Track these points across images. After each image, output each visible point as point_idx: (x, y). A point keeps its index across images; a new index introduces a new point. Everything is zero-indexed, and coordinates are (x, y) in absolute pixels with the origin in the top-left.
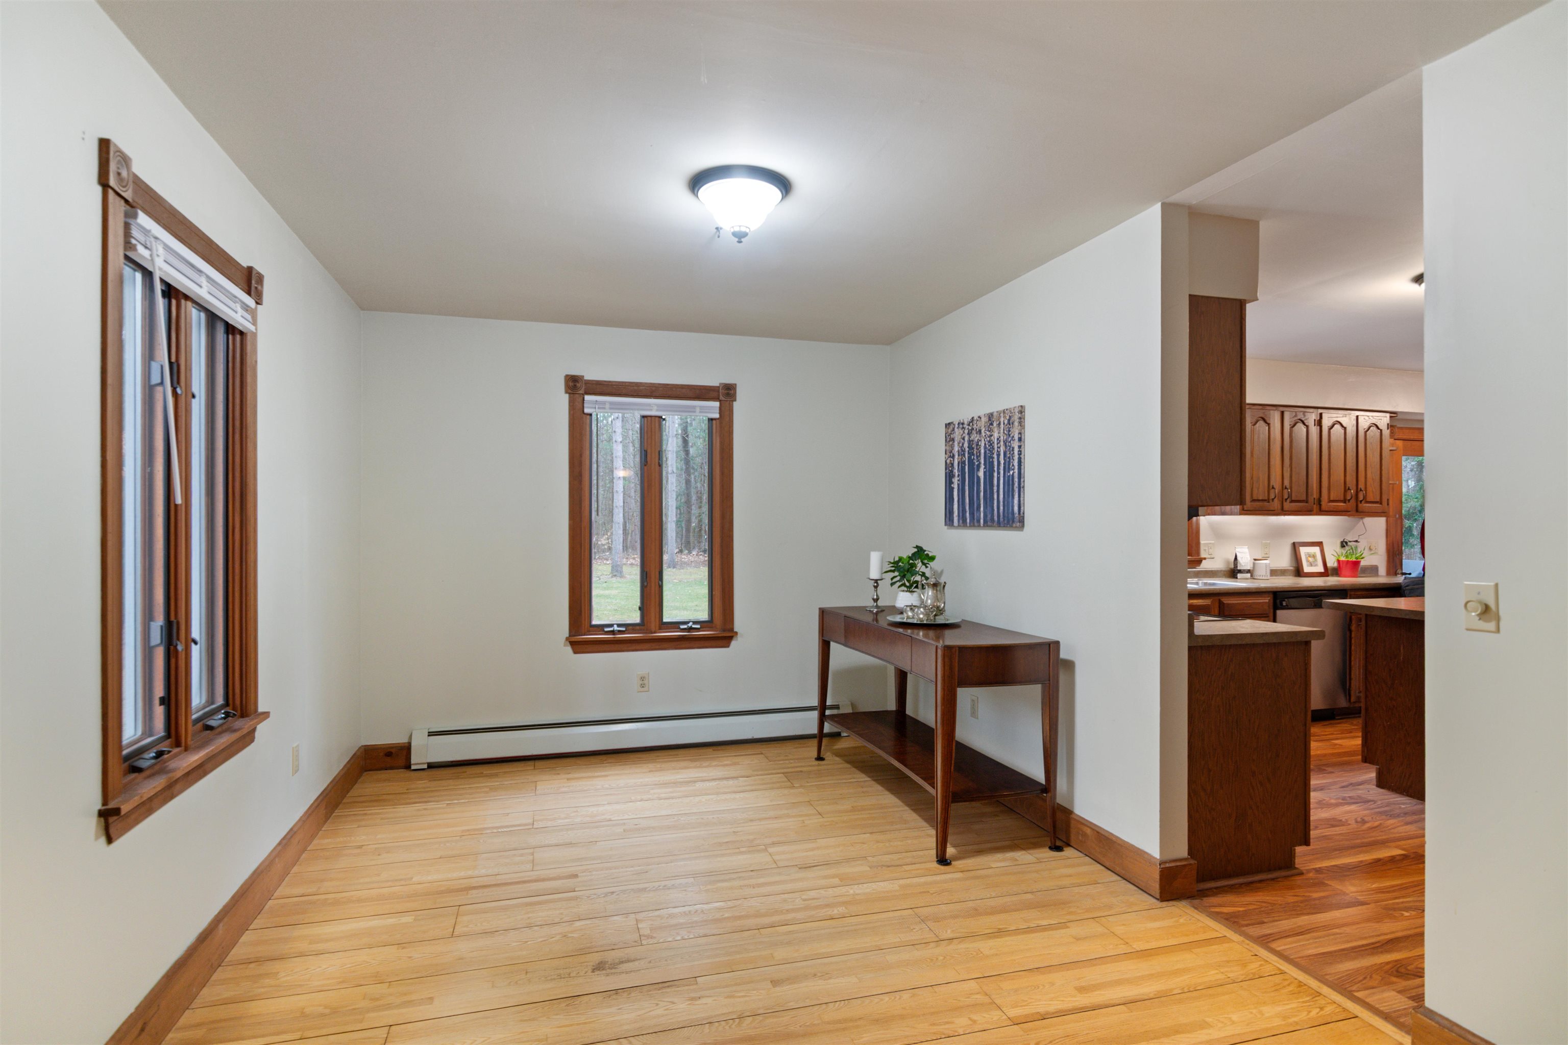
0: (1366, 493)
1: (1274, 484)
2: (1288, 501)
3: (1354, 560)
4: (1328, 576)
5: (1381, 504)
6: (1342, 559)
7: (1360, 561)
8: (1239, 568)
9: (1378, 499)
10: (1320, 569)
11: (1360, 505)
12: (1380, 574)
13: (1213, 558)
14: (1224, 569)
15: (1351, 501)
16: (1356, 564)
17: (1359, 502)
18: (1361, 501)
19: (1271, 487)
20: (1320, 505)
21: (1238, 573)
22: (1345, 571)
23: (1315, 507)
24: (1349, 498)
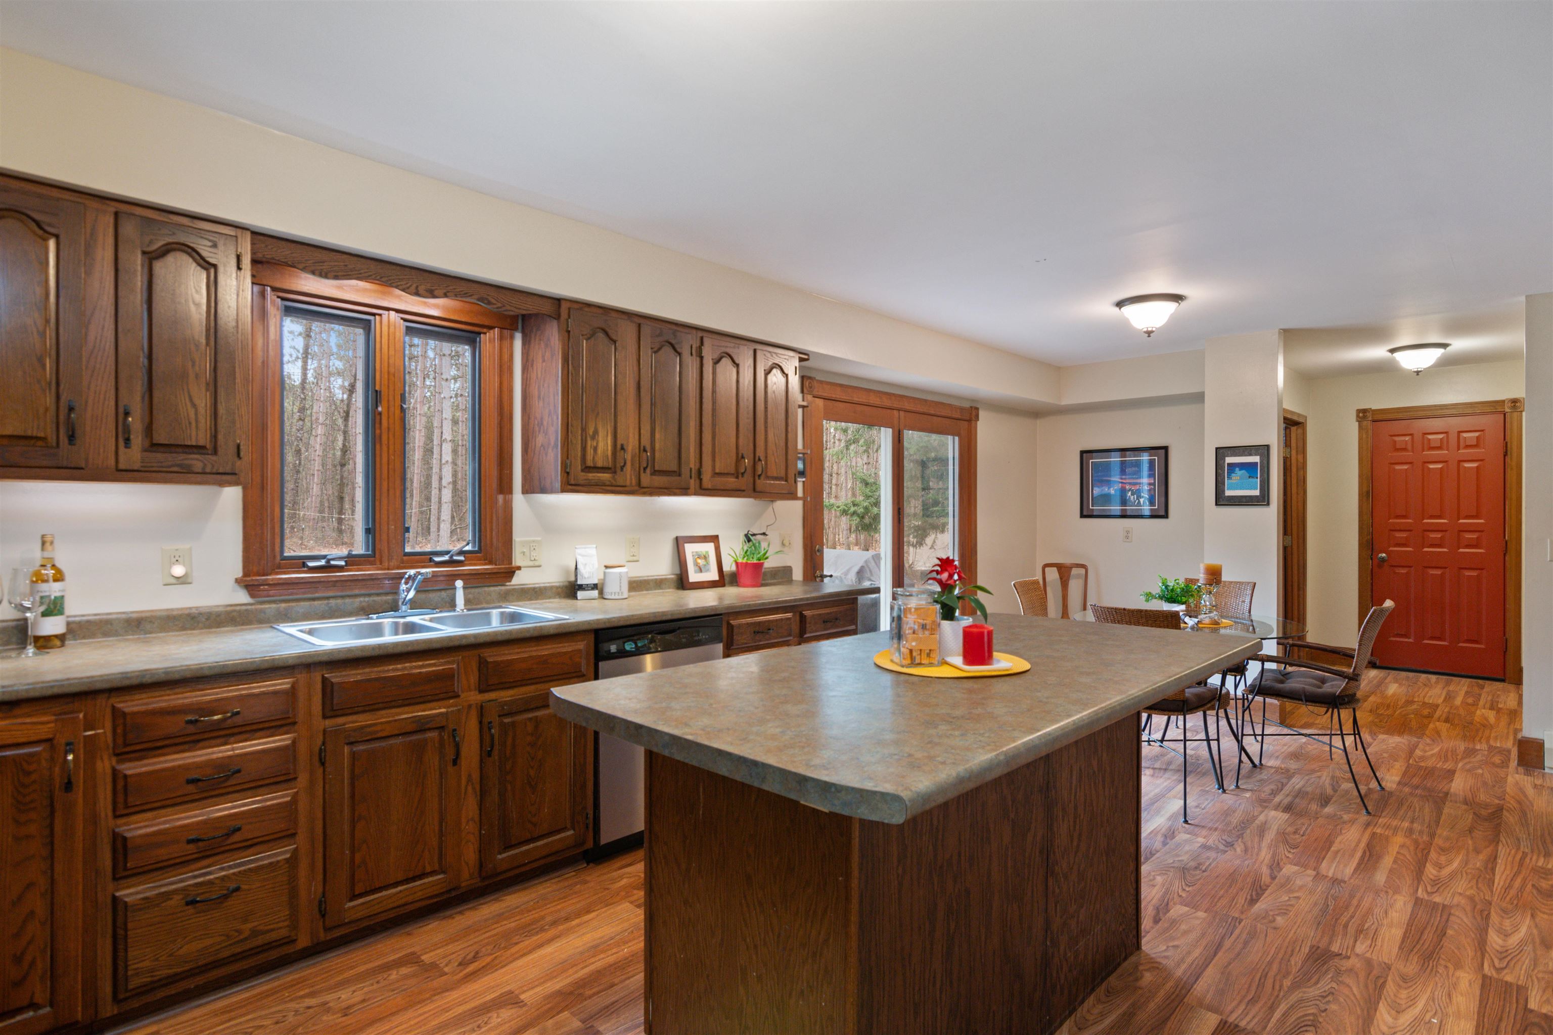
0: (766, 464)
1: (625, 443)
2: (648, 471)
3: (755, 561)
4: (723, 585)
5: (786, 481)
6: (740, 560)
7: (762, 564)
8: (579, 582)
9: (783, 474)
10: (713, 575)
11: (758, 481)
12: (794, 578)
13: (539, 566)
14: (557, 584)
15: (745, 475)
16: (758, 566)
17: (757, 478)
18: (759, 476)
19: (619, 447)
20: (701, 480)
21: (578, 590)
22: (745, 578)
23: (693, 483)
24: (743, 471)
